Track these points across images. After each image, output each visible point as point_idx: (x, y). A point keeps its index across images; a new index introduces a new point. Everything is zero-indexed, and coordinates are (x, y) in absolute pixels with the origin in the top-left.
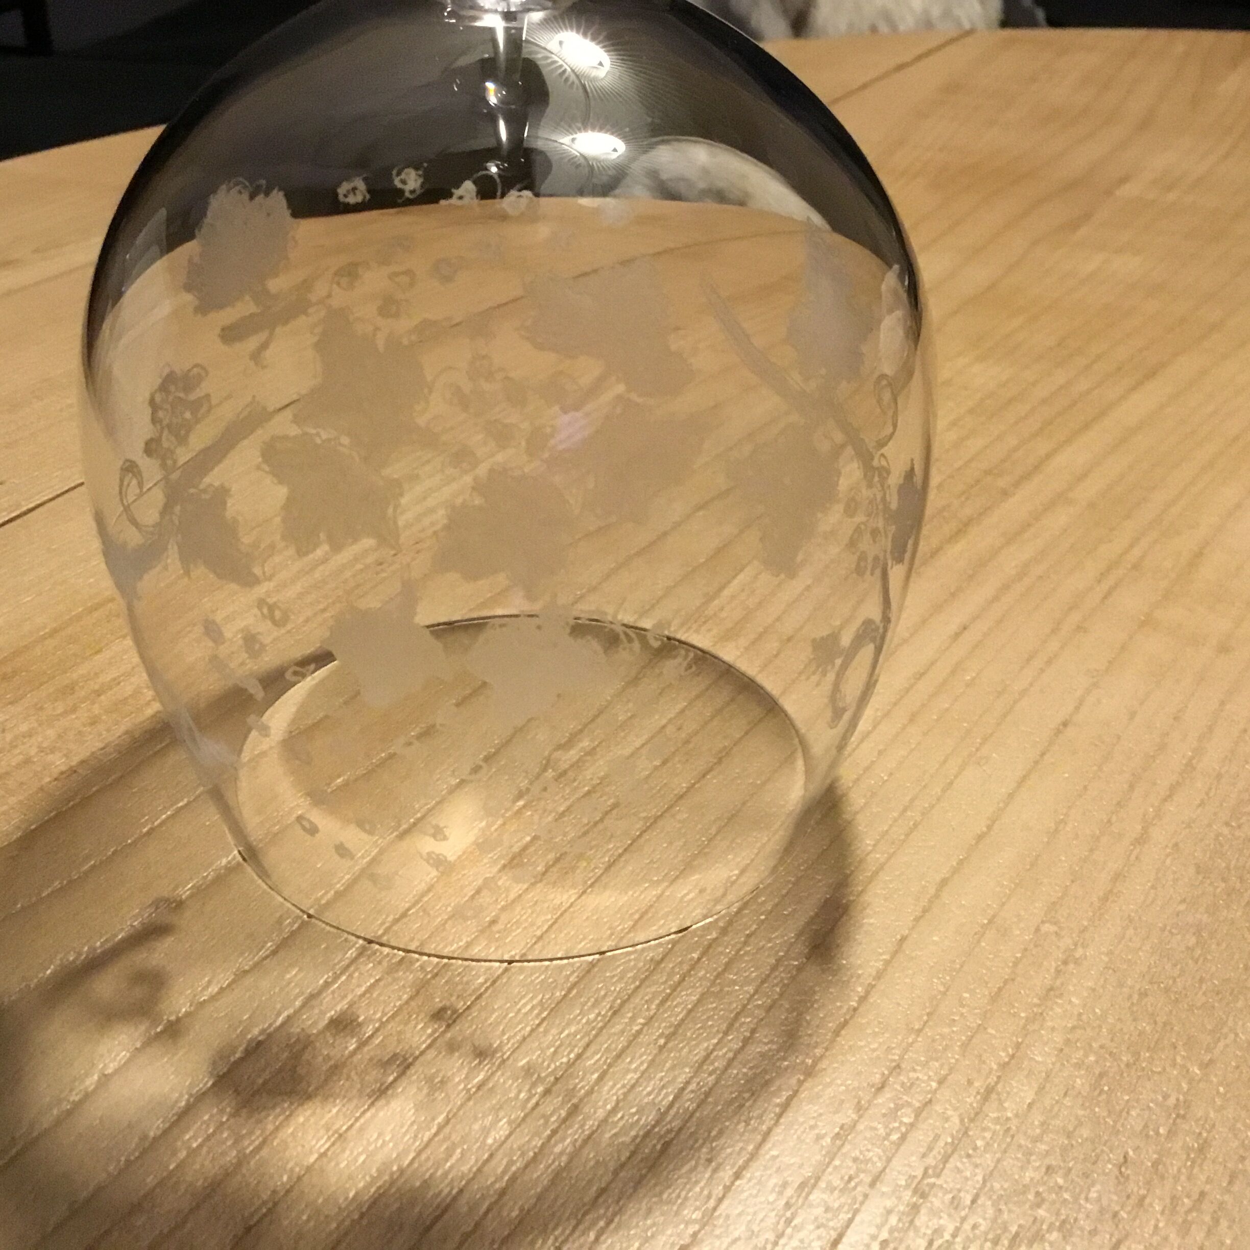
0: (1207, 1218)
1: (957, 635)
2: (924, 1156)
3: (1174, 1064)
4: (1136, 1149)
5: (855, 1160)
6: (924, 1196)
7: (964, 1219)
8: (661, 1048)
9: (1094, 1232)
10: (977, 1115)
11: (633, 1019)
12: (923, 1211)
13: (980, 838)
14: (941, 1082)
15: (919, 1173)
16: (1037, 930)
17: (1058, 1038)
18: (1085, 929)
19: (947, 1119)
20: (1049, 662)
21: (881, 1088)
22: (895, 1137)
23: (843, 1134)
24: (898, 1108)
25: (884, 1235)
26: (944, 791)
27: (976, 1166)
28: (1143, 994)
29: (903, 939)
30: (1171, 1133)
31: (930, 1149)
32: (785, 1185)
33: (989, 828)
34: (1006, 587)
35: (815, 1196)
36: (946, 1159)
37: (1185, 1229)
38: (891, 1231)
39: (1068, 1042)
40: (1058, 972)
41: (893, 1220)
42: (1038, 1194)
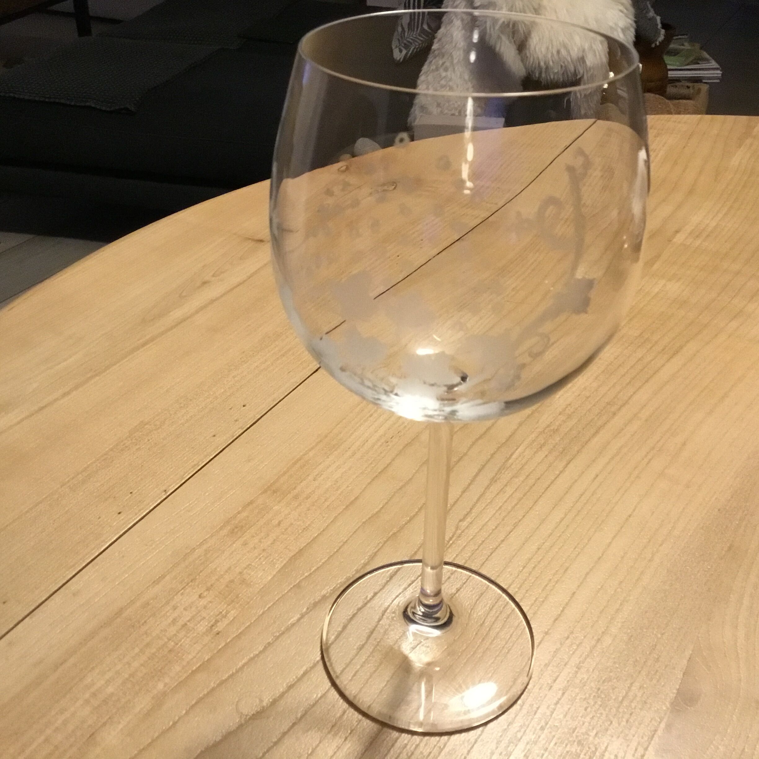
0: (658, 677)
1: (595, 478)
2: (579, 658)
3: (653, 633)
4: (640, 658)
5: (560, 658)
6: (579, 669)
7: (590, 675)
8: (505, 621)
9: (626, 680)
10: (595, 646)
11: (496, 612)
12: (579, 673)
13: (599, 558)
14: (585, 637)
15: (578, 662)
16: (616, 591)
17: (620, 625)
18: (630, 590)
19: (586, 648)
20: (626, 491)
21: (568, 638)
22: (571, 652)
23: (557, 651)
24: (572, 644)
25: (568, 679)
26: (588, 541)
27: (594, 661)
28: (646, 612)
29: (574, 593)
30: (650, 654)
31: (581, 656)
32: (541, 665)
33: (602, 555)
34: (612, 458)
35: (549, 668)
36: (585, 659)
37: (651, 680)
38: (570, 678)
39: (622, 626)
40: (621, 604)
41: (571, 675)
42: (611, 669)
